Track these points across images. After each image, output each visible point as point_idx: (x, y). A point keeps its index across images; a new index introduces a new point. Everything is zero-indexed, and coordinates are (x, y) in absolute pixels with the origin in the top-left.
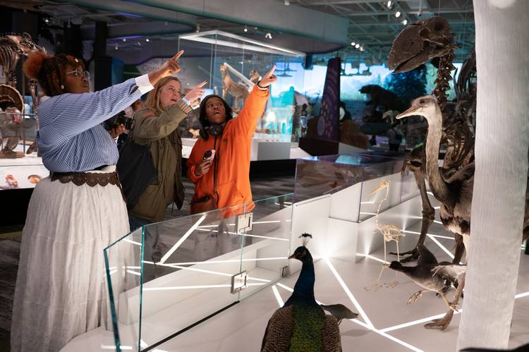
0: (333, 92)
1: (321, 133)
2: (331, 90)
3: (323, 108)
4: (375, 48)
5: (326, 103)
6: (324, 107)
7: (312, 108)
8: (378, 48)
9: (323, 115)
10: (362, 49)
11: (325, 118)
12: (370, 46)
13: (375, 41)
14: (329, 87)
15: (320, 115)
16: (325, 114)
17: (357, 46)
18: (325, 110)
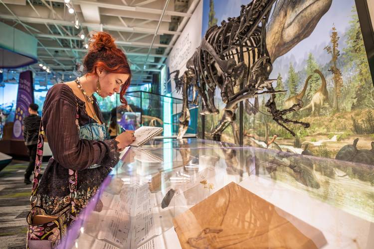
0: (27, 99)
1: (17, 135)
2: (25, 97)
3: (18, 114)
4: (58, 72)
5: (21, 109)
6: (20, 112)
7: (7, 117)
8: (61, 72)
9: (18, 119)
10: (48, 71)
11: (21, 121)
12: (54, 70)
13: (59, 65)
14: (22, 96)
15: (15, 120)
16: (20, 118)
17: (44, 68)
18: (20, 115)
